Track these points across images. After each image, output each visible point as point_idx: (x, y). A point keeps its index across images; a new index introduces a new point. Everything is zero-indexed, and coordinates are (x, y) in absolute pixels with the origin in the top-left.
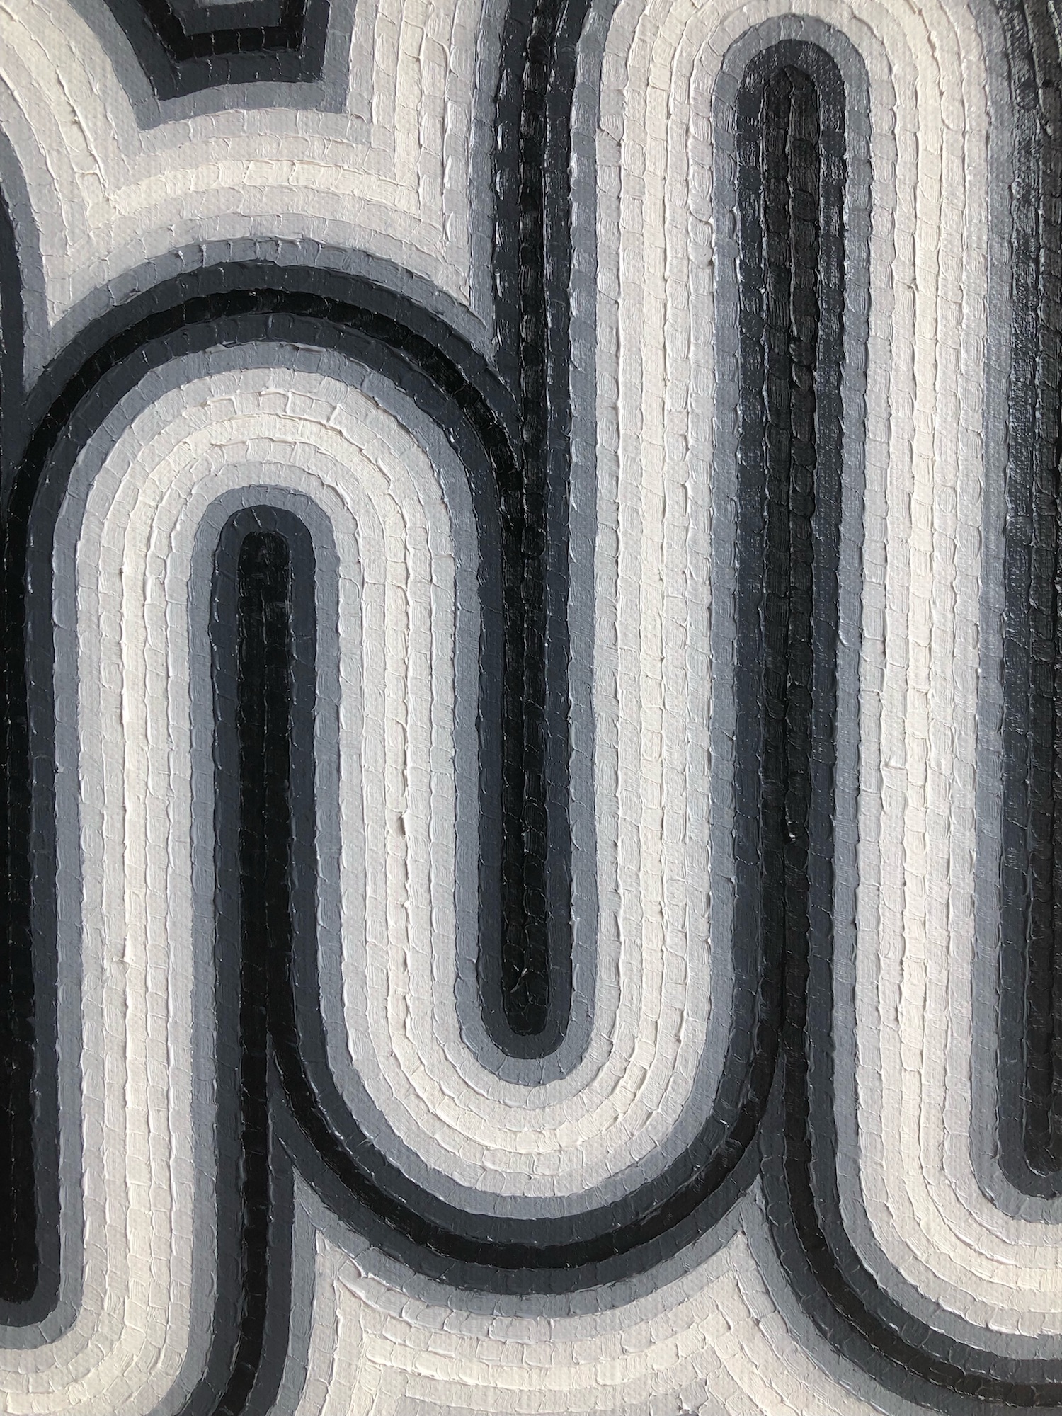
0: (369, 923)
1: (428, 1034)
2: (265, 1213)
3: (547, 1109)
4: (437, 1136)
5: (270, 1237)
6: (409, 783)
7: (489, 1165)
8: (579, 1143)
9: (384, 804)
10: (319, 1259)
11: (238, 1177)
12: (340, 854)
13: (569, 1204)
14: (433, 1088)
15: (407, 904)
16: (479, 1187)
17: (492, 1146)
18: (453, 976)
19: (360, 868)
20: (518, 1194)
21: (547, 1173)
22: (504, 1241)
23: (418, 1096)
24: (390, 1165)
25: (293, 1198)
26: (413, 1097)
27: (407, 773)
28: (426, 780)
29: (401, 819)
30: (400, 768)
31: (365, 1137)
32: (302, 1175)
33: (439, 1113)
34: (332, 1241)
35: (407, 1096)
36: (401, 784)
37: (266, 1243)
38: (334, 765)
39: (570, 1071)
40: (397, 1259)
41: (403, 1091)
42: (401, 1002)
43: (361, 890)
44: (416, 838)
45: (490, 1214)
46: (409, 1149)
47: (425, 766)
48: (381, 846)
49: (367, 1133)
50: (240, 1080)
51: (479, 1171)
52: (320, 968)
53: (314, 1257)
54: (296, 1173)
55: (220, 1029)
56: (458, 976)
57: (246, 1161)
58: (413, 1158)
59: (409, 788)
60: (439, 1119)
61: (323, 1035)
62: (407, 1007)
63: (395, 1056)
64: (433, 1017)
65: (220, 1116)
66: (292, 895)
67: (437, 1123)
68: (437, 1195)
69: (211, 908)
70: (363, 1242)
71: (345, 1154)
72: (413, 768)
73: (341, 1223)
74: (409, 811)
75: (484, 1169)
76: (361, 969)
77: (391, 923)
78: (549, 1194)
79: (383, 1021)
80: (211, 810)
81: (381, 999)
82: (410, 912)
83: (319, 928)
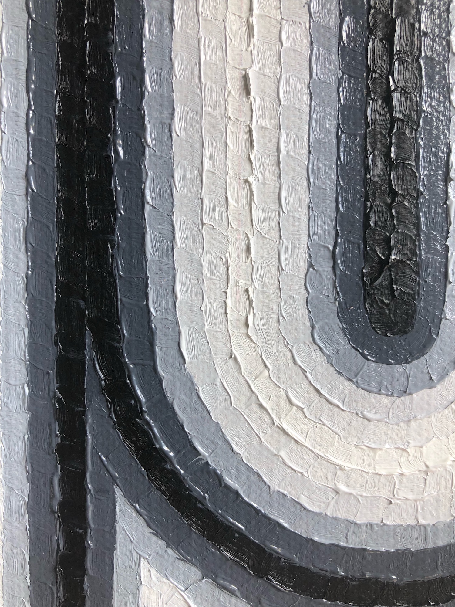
0: (206, 201)
1: (274, 333)
2: (83, 538)
3: (413, 423)
4: (282, 454)
5: (89, 565)
6: (255, 32)
7: (342, 487)
8: (449, 462)
9: (225, 59)
10: (143, 590)
11: (52, 497)
12: (172, 119)
13: (435, 534)
14: (278, 397)
15: (251, 179)
16: (330, 512)
17: (347, 465)
18: (304, 266)
19: (196, 137)
20: (375, 520)
21: (410, 497)
22: (358, 575)
23: (261, 406)
24: (227, 487)
25: (114, 521)
26: (255, 407)
27: (254, 20)
28: (276, 31)
29: (245, 78)
30: (244, 15)
31: (198, 453)
32: (125, 496)
33: (285, 426)
34: (159, 572)
35: (248, 406)
36: (245, 36)
37: (84, 572)
38: (166, 15)
39: (442, 378)
40: (232, 593)
41: (244, 399)
42: (243, 297)
43: (197, 163)
44: (262, 100)
45: (342, 544)
46: (248, 468)
47: (275, 14)
48: (220, 109)
49: (200, 449)
50: (54, 386)
51: (331, 494)
52: (149, 256)
53: (138, 589)
54: (119, 494)
55: (32, 325)
56: (311, 265)
57: (62, 479)
58: (254, 478)
59: (255, 40)
60: (285, 433)
61: (152, 333)
62: (250, 301)
63: (235, 359)
64: (279, 314)
65: (32, 426)
66: (115, 167)
67: (283, 439)
68: (281, 521)
69: (23, 184)
70: (194, 573)
71: (175, 473)
72: (260, 16)
73: (170, 551)
74: (255, 67)
75: (337, 492)
76: (196, 256)
77: (231, 201)
78: (412, 522)
79: (221, 317)
80: (24, 68)
81: (219, 291)
82: (254, 188)
83: (147, 207)
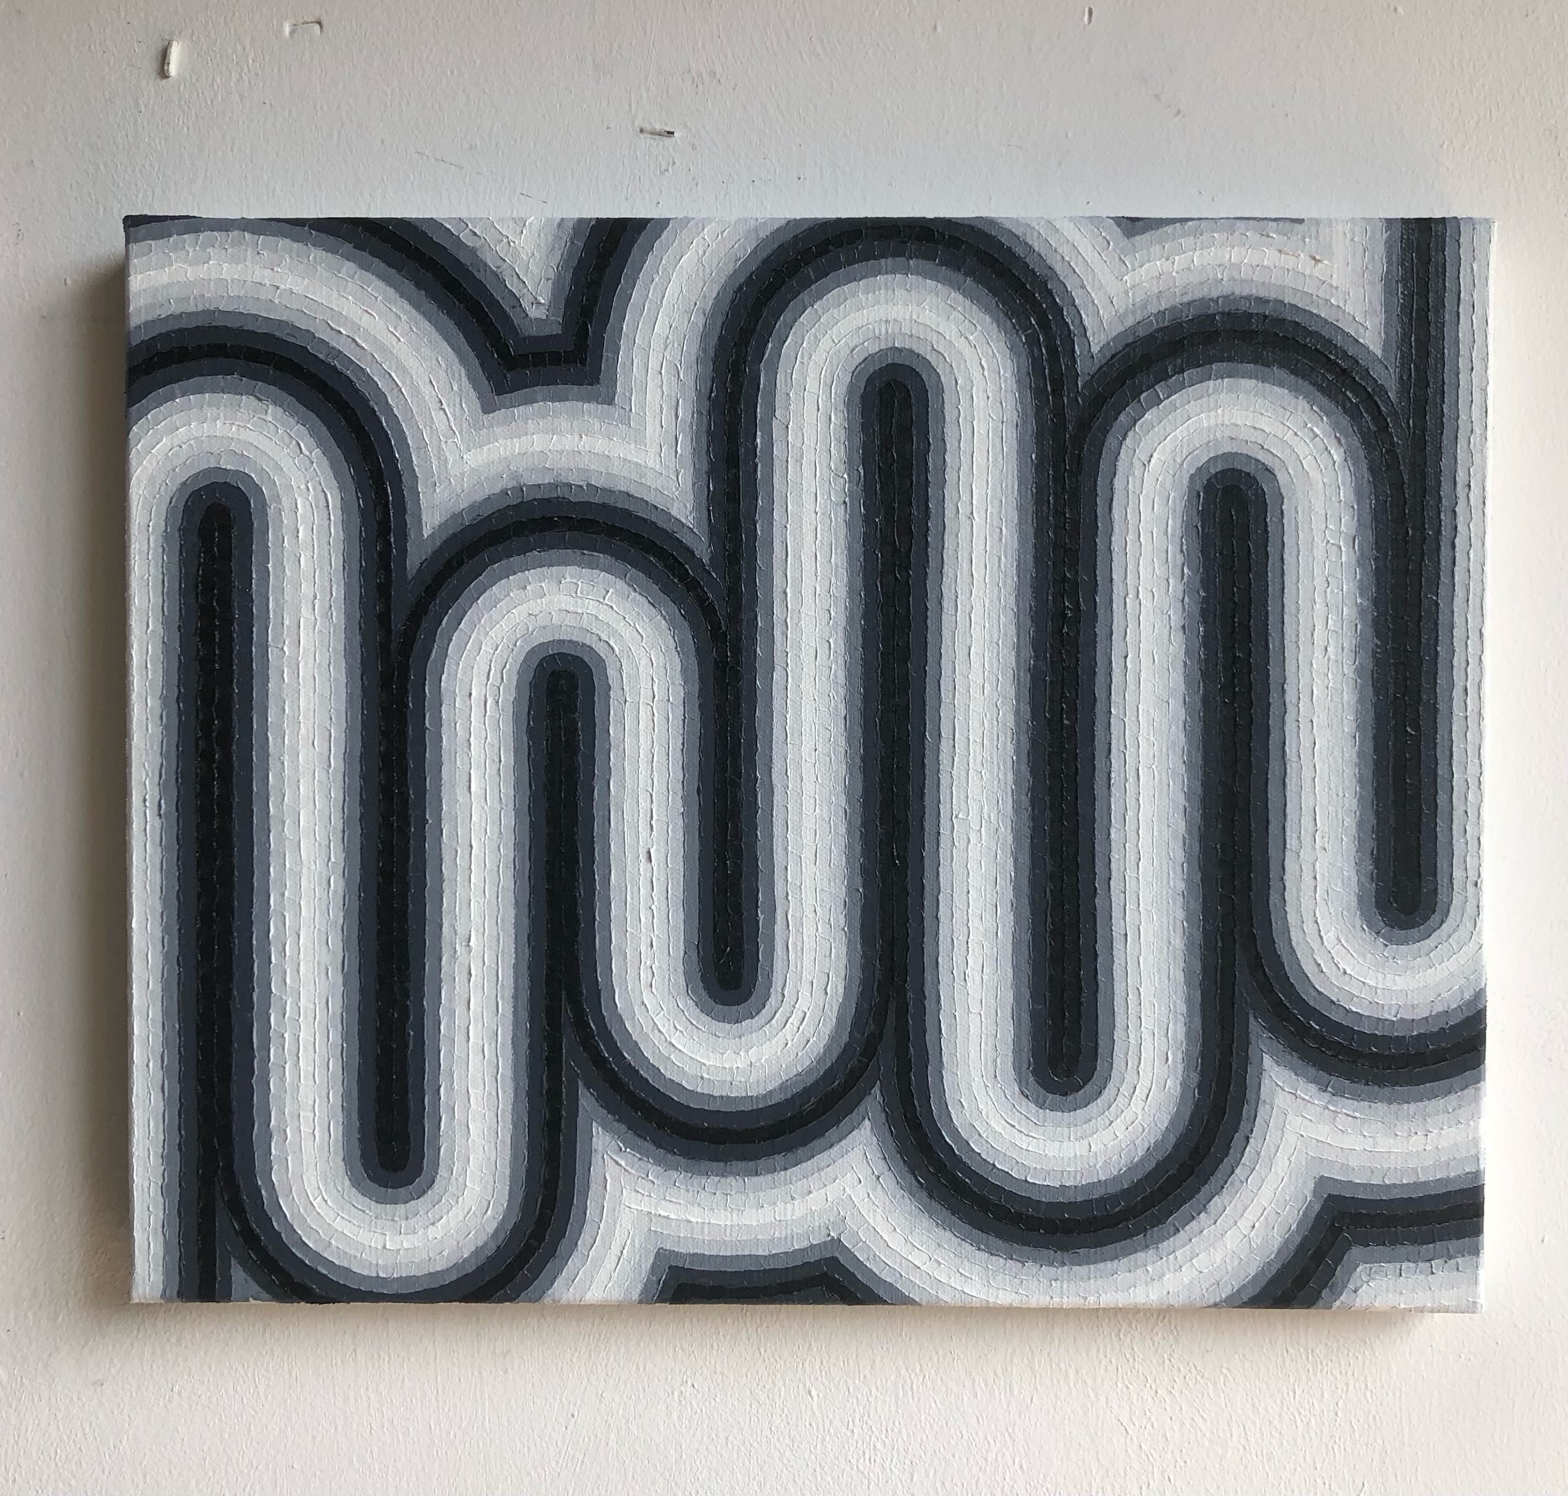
0: (629, 919)
1: (666, 990)
2: (559, 1111)
3: (743, 1038)
4: (672, 1057)
5: (563, 1126)
6: (654, 829)
7: (705, 1076)
8: (763, 1060)
9: (638, 843)
10: (594, 1140)
11: (542, 1086)
12: (610, 874)
13: (757, 1102)
14: (669, 1025)
15: (653, 907)
16: (699, 1090)
17: (708, 1063)
18: (682, 953)
19: (623, 884)
20: (724, 1094)
21: (743, 1080)
22: (715, 1126)
23: (659, 1031)
24: (641, 1076)
25: (578, 1100)
26: (656, 1031)
27: (653, 822)
28: (666, 828)
29: (649, 852)
30: (649, 820)
31: (625, 1058)
32: (585, 1085)
33: (674, 1042)
34: (603, 1128)
35: (653, 1031)
36: (649, 830)
37: (560, 1130)
38: (607, 818)
39: (757, 1014)
40: (645, 1139)
41: (650, 1028)
42: (649, 970)
43: (624, 898)
44: (659, 864)
45: (706, 1108)
46: (654, 1066)
47: (665, 819)
48: (636, 869)
49: (626, 1055)
50: (545, 1022)
51: (699, 1079)
52: (597, 949)
53: (591, 1139)
54: (580, 1083)
55: (532, 988)
56: (685, 953)
57: (547, 1076)
58: (656, 1071)
59: (654, 833)
60: (673, 1045)
61: (599, 992)
62: (653, 973)
63: (645, 1006)
64: (669, 979)
65: (531, 1046)
66: (579, 901)
67: (672, 1049)
68: (672, 1096)
69: (527, 910)
70: (623, 1128)
71: (612, 1070)
72: (658, 820)
73: (609, 1116)
74: (655, 847)
75: (702, 1078)
76: (623, 948)
77: (643, 920)
78: (744, 1094)
79: (638, 982)
80: (528, 847)
81: (636, 968)
82: (655, 911)
83: (596, 923)
